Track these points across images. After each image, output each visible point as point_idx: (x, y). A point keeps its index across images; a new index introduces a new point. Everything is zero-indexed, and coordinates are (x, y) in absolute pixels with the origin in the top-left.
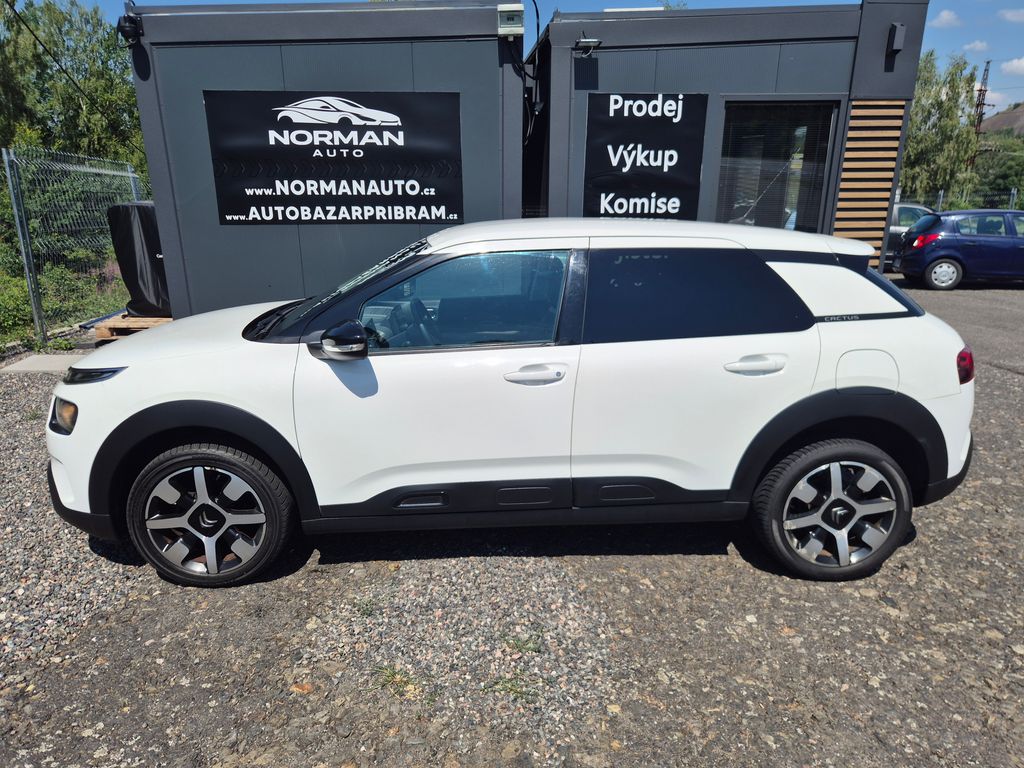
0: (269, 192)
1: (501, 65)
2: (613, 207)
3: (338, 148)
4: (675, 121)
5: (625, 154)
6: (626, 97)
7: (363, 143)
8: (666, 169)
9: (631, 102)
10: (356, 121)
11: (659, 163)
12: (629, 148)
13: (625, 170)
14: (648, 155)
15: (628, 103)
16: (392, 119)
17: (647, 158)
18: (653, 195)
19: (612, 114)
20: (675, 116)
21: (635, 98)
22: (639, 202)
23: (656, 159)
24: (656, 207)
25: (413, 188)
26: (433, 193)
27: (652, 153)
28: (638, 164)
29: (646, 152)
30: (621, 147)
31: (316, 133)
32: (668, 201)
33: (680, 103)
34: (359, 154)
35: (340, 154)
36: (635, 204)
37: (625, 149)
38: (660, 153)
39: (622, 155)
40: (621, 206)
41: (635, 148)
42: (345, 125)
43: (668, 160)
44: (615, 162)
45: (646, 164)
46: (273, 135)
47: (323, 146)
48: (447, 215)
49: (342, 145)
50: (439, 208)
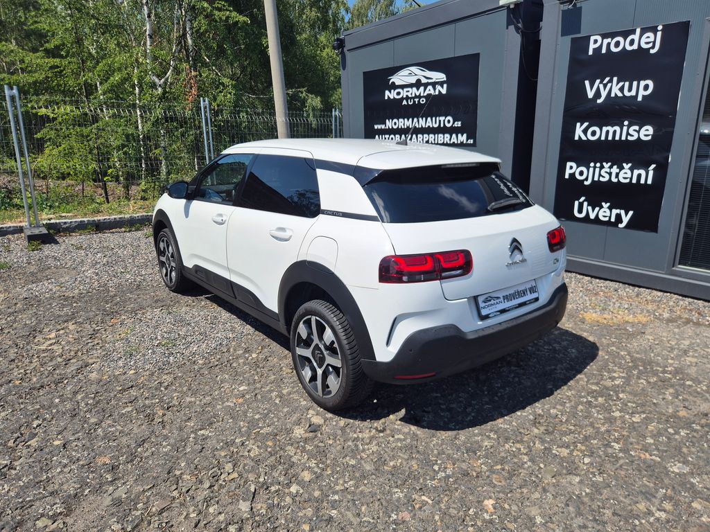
0: (383, 127)
1: (507, 28)
2: (586, 135)
3: (414, 98)
4: (652, 51)
5: (601, 86)
6: (604, 36)
7: (425, 94)
8: (640, 99)
9: (609, 40)
10: (424, 81)
11: (633, 93)
12: (605, 82)
13: (599, 101)
14: (623, 86)
15: (606, 41)
16: (440, 76)
17: (622, 89)
18: (626, 123)
19: (591, 53)
20: (653, 47)
21: (612, 35)
22: (611, 129)
23: (630, 90)
24: (628, 134)
25: (449, 122)
26: (459, 125)
27: (627, 84)
28: (613, 95)
29: (621, 84)
30: (598, 81)
31: (405, 90)
32: (640, 129)
33: (659, 34)
34: (423, 101)
35: (414, 102)
36: (608, 132)
37: (601, 82)
38: (635, 83)
39: (598, 88)
40: (594, 133)
41: (611, 81)
42: (418, 84)
43: (643, 89)
44: (590, 94)
45: (620, 94)
46: (387, 93)
47: (407, 98)
48: (467, 140)
49: (416, 97)
50: (462, 136)
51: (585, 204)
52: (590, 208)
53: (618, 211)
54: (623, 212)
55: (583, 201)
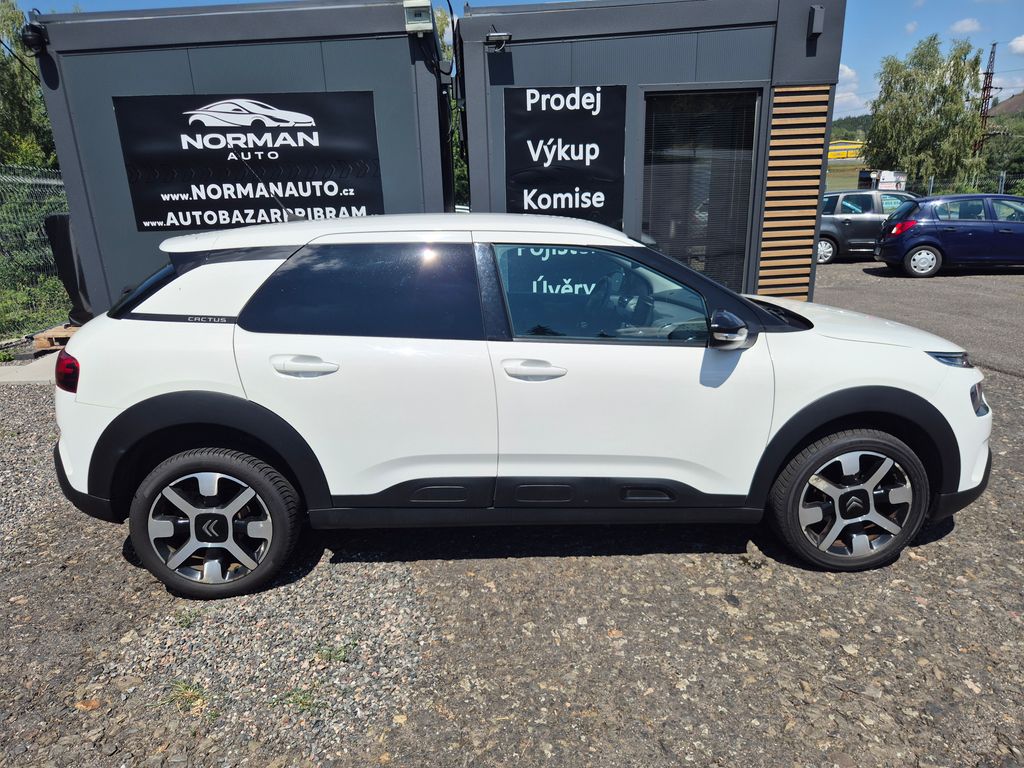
0: (185, 197)
1: (413, 63)
2: (536, 202)
3: (252, 150)
4: (594, 113)
5: (546, 148)
6: (542, 91)
7: (277, 145)
8: (588, 163)
9: (548, 96)
10: (269, 123)
11: (580, 157)
12: (549, 143)
13: (546, 165)
14: (570, 148)
15: (545, 97)
16: (306, 120)
17: (568, 152)
18: (577, 189)
19: (529, 109)
20: (594, 109)
21: (552, 91)
22: (563, 197)
23: (577, 153)
24: (581, 201)
25: (331, 188)
26: (352, 194)
27: (573, 147)
28: (560, 159)
29: (567, 147)
30: (541, 142)
31: (230, 136)
32: (592, 195)
33: (599, 95)
34: (274, 156)
35: (255, 157)
36: (559, 199)
37: (545, 144)
38: (581, 146)
39: (543, 150)
40: (544, 201)
41: (555, 143)
42: (258, 128)
43: (589, 153)
44: (535, 157)
45: (567, 158)
46: (185, 140)
47: (237, 149)
49: (256, 148)
50: (359, 210)
51: (545, 283)
52: (550, 287)
53: (581, 286)
54: (585, 286)
55: (542, 280)
